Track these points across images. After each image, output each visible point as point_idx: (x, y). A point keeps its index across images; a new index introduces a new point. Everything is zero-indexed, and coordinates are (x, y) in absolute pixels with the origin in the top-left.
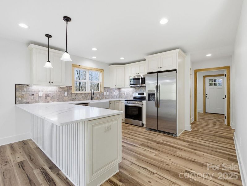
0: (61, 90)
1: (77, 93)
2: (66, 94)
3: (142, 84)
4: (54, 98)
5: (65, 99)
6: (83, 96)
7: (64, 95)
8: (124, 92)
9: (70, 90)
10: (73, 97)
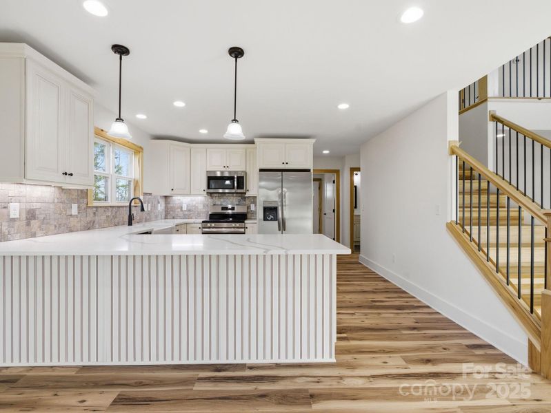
0: (64, 197)
1: (97, 207)
2: (74, 210)
3: (238, 188)
4: (48, 223)
5: (72, 224)
6: (107, 214)
7: (70, 214)
8: (181, 203)
9: (83, 198)
10: (89, 219)
